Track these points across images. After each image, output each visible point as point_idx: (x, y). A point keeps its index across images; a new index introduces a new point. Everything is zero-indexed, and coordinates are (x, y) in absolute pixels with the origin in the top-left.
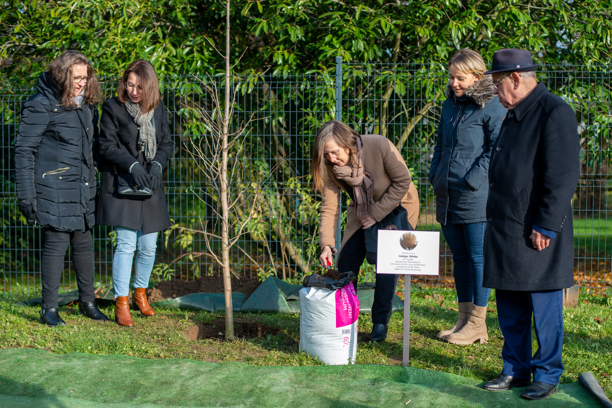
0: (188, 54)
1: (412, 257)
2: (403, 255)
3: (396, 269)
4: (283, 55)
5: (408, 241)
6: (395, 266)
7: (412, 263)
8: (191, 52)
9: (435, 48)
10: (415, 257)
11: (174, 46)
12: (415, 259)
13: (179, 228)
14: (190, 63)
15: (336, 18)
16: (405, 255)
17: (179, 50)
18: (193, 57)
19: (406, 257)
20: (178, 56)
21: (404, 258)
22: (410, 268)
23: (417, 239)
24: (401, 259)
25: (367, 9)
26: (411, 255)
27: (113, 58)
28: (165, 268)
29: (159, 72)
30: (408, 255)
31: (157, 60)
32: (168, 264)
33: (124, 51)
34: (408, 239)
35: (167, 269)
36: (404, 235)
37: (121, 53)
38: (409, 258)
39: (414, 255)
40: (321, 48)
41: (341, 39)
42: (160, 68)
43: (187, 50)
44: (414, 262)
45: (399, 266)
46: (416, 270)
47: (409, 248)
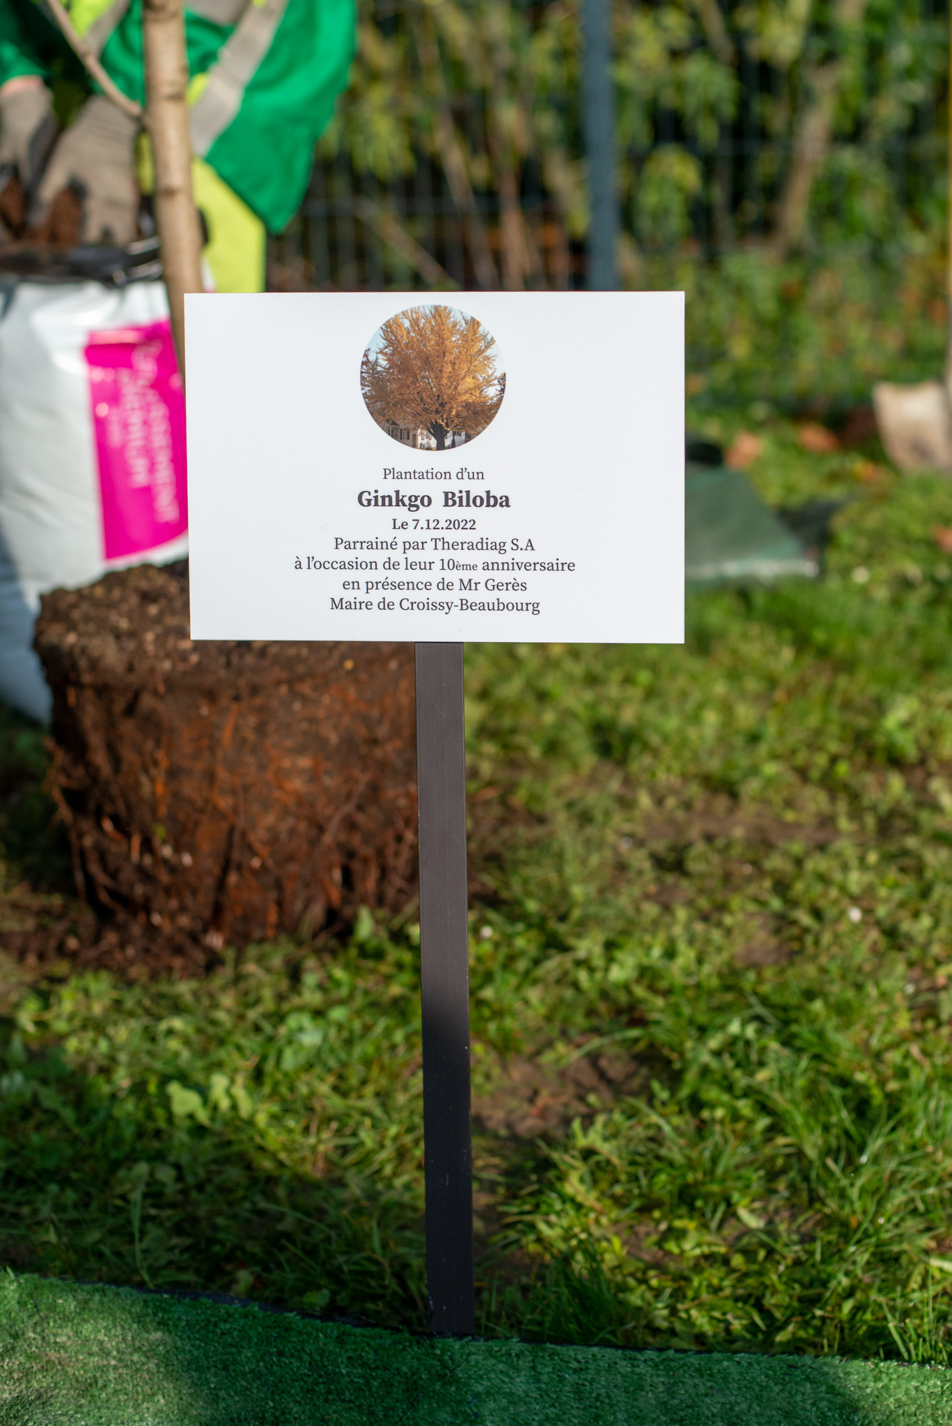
1: (468, 500)
2: (388, 488)
3: (337, 604)
5: (427, 380)
6: (331, 583)
7: (462, 556)
10: (490, 500)
12: (489, 523)
16: (409, 488)
19: (416, 503)
21: (402, 513)
22: (454, 596)
23: (503, 359)
24: (378, 522)
26: (454, 486)
30: (435, 489)
34: (427, 361)
36: (390, 329)
38: (438, 511)
39: (477, 489)
44: (482, 545)
45: (362, 576)
46: (500, 606)
47: (438, 433)
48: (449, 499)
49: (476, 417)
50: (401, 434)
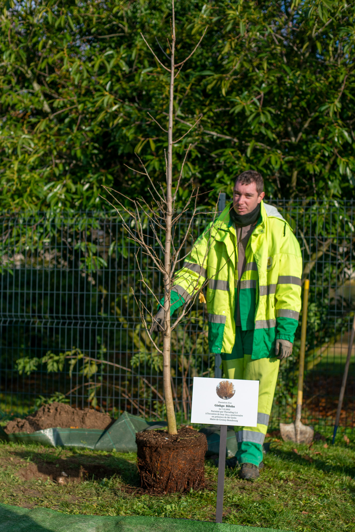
0: (87, 190)
1: (229, 406)
2: (219, 404)
3: (211, 419)
4: (178, 192)
5: (225, 390)
6: (210, 416)
7: (228, 414)
8: (91, 188)
9: (327, 184)
10: (232, 406)
11: (75, 183)
12: (232, 409)
13: (85, 357)
14: (88, 199)
15: (227, 155)
16: (221, 404)
17: (79, 186)
18: (93, 193)
19: (222, 406)
20: (79, 192)
21: (220, 408)
22: (227, 419)
23: (235, 388)
24: (217, 409)
25: (259, 145)
26: (228, 404)
27: (9, 194)
28: (61, 398)
29: (55, 208)
30: (225, 405)
31: (54, 196)
32: (64, 393)
33: (20, 188)
34: (225, 388)
35: (63, 399)
36: (220, 383)
37: (17, 189)
38: (225, 407)
39: (231, 405)
40: (212, 185)
41: (232, 176)
42: (57, 204)
43: (87, 186)
44: (231, 412)
45: (215, 416)
46: (232, 421)
47: (226, 397)
48: (227, 406)
49: (231, 395)
50: (221, 397)
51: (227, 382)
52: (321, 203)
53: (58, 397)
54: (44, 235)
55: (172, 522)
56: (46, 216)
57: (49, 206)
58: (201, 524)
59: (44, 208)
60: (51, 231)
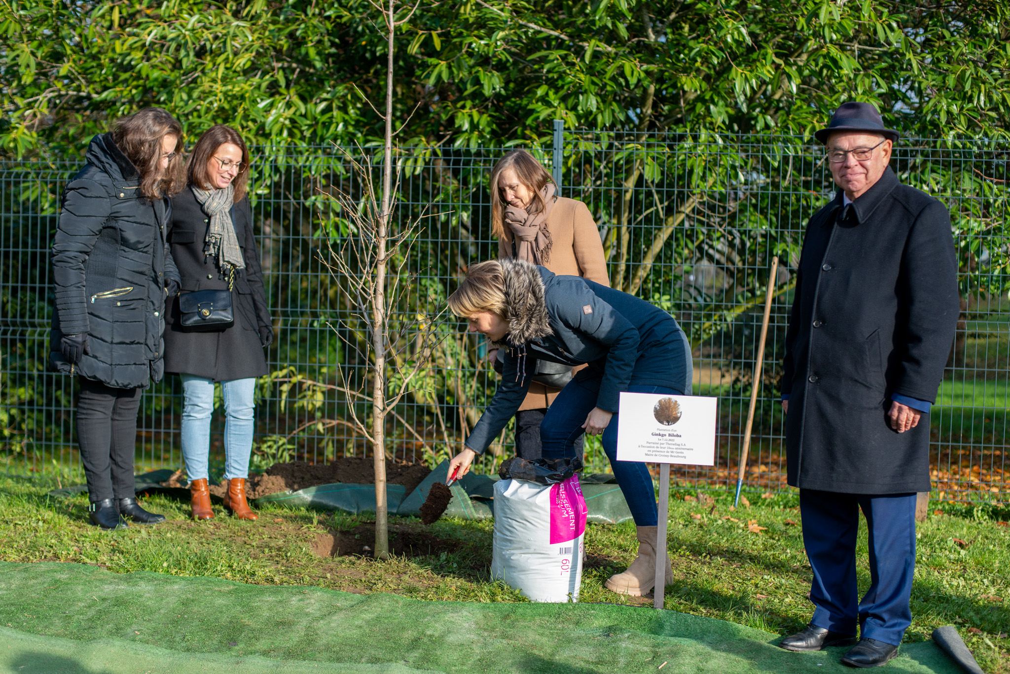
0: (323, 112)
1: (673, 435)
2: (658, 432)
3: (647, 454)
4: (471, 116)
5: (666, 411)
6: (646, 450)
7: (671, 446)
8: (328, 109)
9: (708, 109)
10: (677, 436)
11: (303, 99)
12: (677, 440)
13: (304, 381)
14: (326, 126)
15: (553, 60)
16: (662, 433)
17: (310, 106)
18: (332, 117)
19: (663, 435)
20: (309, 116)
21: (660, 437)
22: (669, 454)
23: (681, 409)
24: (656, 439)
25: (603, 47)
26: (671, 433)
27: (209, 116)
28: (281, 443)
29: (278, 139)
30: (667, 433)
31: (276, 121)
32: (285, 437)
33: (227, 106)
34: (667, 408)
35: (284, 444)
36: (660, 402)
37: (221, 109)
38: (667, 437)
39: (675, 433)
40: (530, 107)
41: (562, 93)
42: (280, 133)
43: (323, 105)
44: (675, 445)
45: (652, 449)
46: (680, 457)
47: (668, 422)
48: (670, 435)
49: (676, 419)
50: (661, 422)
51: (670, 399)
52: (695, 138)
53: (275, 442)
54: (259, 183)
55: (588, 609)
56: (263, 153)
57: (267, 136)
58: (632, 612)
59: (262, 141)
60: (270, 176)
